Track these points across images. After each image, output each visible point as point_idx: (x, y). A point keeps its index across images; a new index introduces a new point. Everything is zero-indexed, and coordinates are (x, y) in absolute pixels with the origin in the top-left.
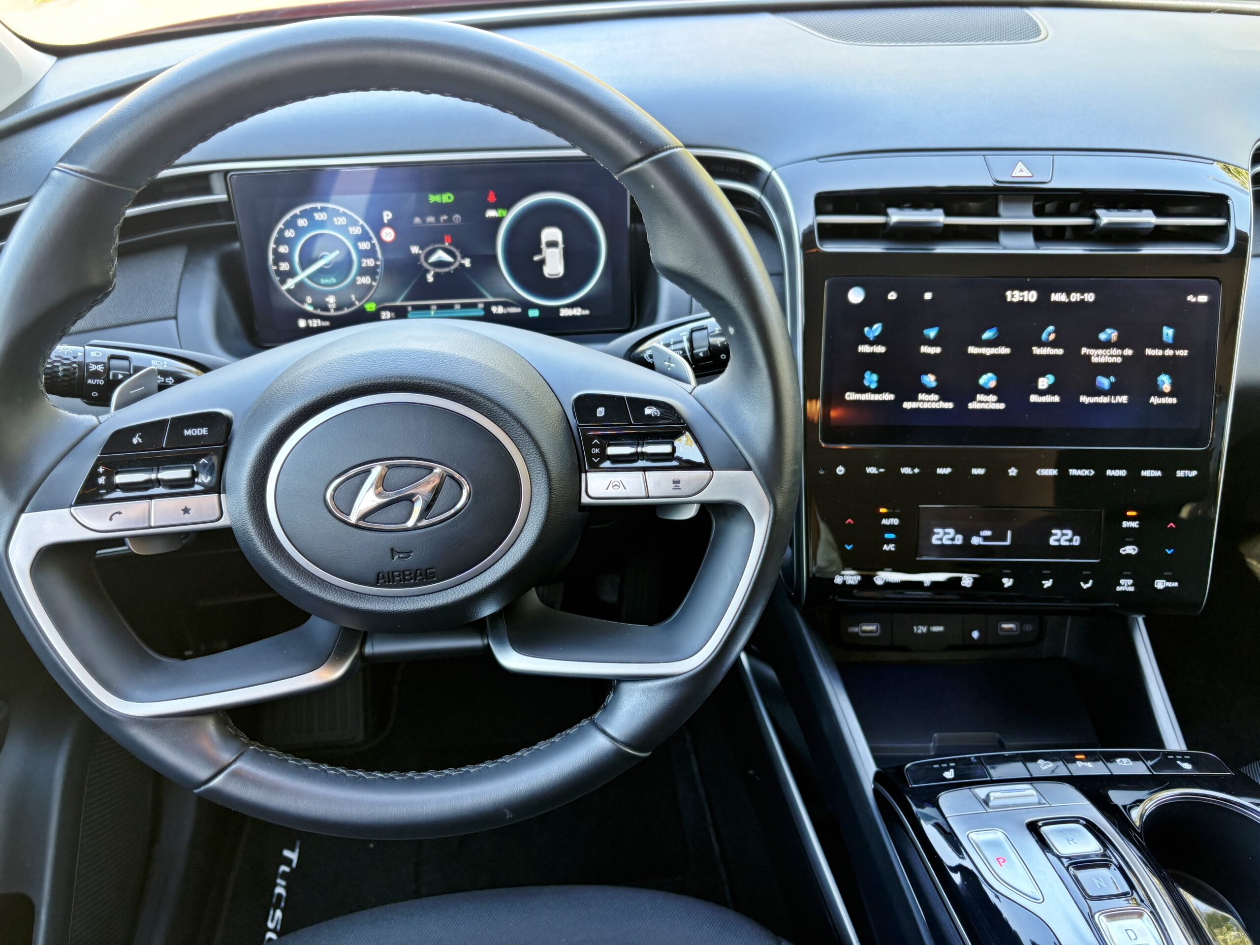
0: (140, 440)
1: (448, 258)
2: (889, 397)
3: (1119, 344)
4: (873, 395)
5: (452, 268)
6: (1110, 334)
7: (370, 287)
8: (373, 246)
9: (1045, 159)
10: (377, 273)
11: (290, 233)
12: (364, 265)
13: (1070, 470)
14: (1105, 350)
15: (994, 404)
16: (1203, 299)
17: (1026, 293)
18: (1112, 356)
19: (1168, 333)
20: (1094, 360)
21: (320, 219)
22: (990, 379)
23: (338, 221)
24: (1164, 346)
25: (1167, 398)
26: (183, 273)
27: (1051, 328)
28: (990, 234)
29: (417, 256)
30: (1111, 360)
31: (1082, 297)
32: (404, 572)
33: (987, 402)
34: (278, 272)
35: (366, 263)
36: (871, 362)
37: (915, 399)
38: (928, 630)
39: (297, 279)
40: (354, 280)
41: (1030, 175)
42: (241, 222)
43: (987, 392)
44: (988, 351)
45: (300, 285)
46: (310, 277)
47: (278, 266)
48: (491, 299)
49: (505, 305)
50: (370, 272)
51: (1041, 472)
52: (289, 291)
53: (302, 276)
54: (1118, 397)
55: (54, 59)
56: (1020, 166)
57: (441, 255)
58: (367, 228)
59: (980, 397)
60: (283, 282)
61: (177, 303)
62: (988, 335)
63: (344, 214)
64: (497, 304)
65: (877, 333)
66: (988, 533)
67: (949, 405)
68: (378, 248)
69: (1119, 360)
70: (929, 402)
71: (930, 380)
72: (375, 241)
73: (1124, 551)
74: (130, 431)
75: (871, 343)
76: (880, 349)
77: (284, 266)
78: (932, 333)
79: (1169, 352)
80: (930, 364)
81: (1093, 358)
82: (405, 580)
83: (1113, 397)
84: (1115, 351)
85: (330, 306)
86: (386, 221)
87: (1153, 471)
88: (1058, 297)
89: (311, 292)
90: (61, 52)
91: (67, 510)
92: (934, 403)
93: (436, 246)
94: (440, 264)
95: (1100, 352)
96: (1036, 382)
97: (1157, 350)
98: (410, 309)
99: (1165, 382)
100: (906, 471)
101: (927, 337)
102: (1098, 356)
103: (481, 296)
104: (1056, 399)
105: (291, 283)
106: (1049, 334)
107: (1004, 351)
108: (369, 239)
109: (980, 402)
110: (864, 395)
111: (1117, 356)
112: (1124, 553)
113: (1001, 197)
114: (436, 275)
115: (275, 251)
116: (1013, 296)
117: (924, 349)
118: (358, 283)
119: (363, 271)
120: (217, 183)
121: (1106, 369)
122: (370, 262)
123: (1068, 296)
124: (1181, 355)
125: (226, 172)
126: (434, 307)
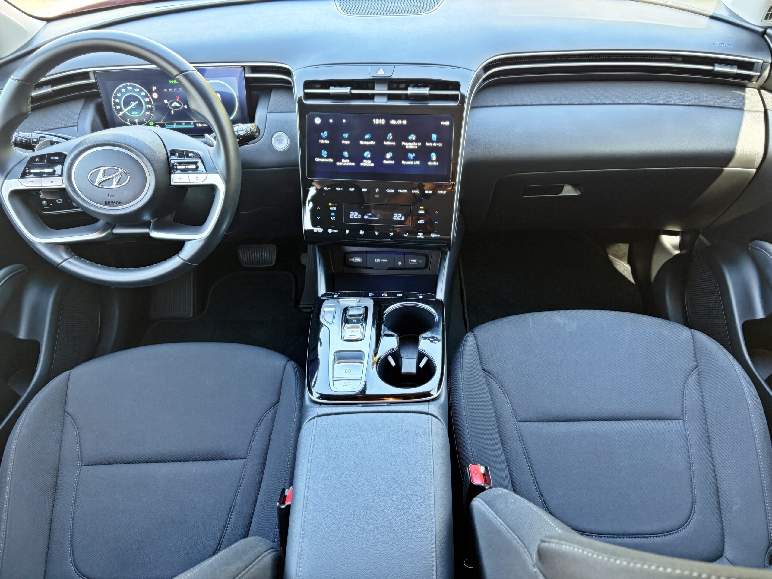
0: (38, 160)
1: (178, 105)
2: (331, 160)
3: (416, 141)
4: (325, 160)
5: (180, 108)
6: (412, 137)
7: (150, 116)
8: (150, 100)
9: (391, 67)
10: (153, 110)
11: (119, 95)
12: (147, 107)
13: (399, 190)
14: (411, 143)
15: (370, 164)
16: (447, 123)
17: (381, 120)
18: (414, 145)
19: (434, 137)
20: (407, 147)
21: (129, 89)
22: (368, 154)
23: (136, 90)
24: (433, 142)
25: (434, 162)
26: (81, 110)
27: (390, 134)
28: (371, 97)
29: (167, 104)
30: (413, 147)
31: (402, 122)
32: (113, 201)
33: (367, 163)
34: (116, 109)
35: (148, 106)
36: (324, 146)
37: (340, 161)
38: (381, 261)
39: (123, 112)
40: (144, 113)
41: (384, 74)
42: (101, 90)
43: (367, 159)
44: (367, 143)
45: (124, 114)
46: (127, 111)
47: (116, 107)
48: (196, 121)
49: (202, 123)
50: (150, 110)
51: (388, 191)
52: (120, 116)
53: (125, 111)
54: (416, 162)
55: (46, 22)
56: (381, 70)
57: (175, 104)
58: (147, 93)
59: (365, 161)
60: (118, 113)
61: (78, 120)
62: (367, 137)
63: (138, 87)
64: (198, 123)
65: (326, 135)
66: (370, 214)
67: (353, 164)
68: (152, 101)
69: (416, 147)
70: (346, 162)
71: (346, 154)
72: (150, 98)
73: (419, 222)
74: (36, 157)
75: (324, 139)
76: (327, 142)
77: (118, 107)
78: (346, 136)
79: (435, 144)
80: (346, 148)
81: (406, 146)
82: (113, 204)
83: (414, 162)
84: (415, 144)
85: (136, 123)
86: (154, 90)
87: (429, 191)
88: (393, 122)
89: (129, 117)
90: (49, 20)
91: (17, 180)
92: (348, 163)
93: (173, 100)
94: (176, 107)
95: (409, 144)
96: (385, 155)
97: (430, 143)
98: (166, 124)
99: (434, 156)
100: (338, 189)
101: (345, 137)
102: (408, 145)
103: (192, 119)
104: (393, 162)
105: (121, 114)
106: (390, 137)
107: (373, 143)
108: (148, 97)
109: (365, 163)
110: (322, 159)
111: (415, 146)
112: (419, 223)
113: (375, 82)
114: (175, 111)
115: (114, 101)
116: (376, 121)
117: (344, 142)
118: (146, 114)
119: (148, 110)
120: (92, 75)
121: (412, 151)
122: (149, 106)
123: (397, 121)
124: (439, 145)
125: (94, 72)
126: (175, 124)
